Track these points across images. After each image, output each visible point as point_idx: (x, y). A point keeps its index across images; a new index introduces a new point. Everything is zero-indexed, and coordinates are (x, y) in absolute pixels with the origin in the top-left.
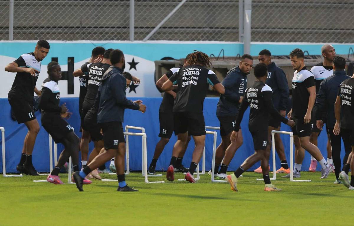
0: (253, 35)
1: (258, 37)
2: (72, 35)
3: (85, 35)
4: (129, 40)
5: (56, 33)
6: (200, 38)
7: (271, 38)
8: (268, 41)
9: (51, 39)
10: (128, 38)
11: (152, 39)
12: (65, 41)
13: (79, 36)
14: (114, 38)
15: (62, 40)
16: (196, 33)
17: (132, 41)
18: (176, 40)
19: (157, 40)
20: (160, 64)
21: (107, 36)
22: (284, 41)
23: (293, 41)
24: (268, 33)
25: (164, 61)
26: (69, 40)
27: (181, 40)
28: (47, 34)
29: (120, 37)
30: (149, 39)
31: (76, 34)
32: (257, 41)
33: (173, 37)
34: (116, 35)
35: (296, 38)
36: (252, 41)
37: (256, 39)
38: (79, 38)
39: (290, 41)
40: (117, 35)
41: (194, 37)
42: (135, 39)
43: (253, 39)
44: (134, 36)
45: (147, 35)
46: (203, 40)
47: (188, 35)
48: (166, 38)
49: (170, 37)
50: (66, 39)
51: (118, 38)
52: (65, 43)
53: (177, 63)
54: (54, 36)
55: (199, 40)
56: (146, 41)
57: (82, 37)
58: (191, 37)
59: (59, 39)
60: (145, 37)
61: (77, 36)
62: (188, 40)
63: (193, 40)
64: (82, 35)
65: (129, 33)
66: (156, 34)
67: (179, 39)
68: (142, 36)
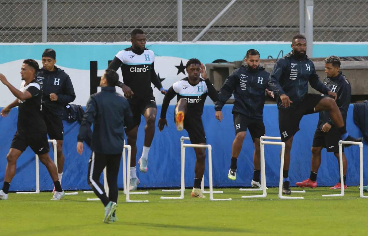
0: (315, 34)
1: (321, 35)
2: (113, 36)
3: (127, 35)
4: (177, 40)
5: (95, 34)
6: (257, 38)
7: (335, 37)
8: (332, 40)
9: (89, 41)
10: (176, 39)
11: (202, 39)
12: (105, 42)
13: (120, 37)
14: (160, 39)
15: (102, 42)
16: (252, 32)
17: (180, 42)
18: (229, 40)
19: (208, 40)
20: (212, 68)
21: (152, 37)
22: (351, 41)
23: (361, 40)
24: (332, 32)
25: (217, 64)
26: (109, 42)
27: (234, 40)
28: (84, 35)
29: (166, 38)
30: (198, 40)
31: (117, 35)
32: (320, 40)
33: (226, 37)
34: (162, 35)
35: (364, 37)
36: (314, 41)
37: (318, 39)
38: (120, 39)
39: (357, 41)
40: (164, 35)
41: (249, 36)
42: (184, 40)
43: (316, 39)
44: (183, 36)
45: (197, 35)
46: (260, 40)
47: (242, 35)
48: (218, 38)
49: (223, 37)
50: (106, 40)
51: (164, 38)
52: (105, 45)
53: (231, 66)
54: (92, 37)
55: (255, 40)
56: (195, 42)
57: (124, 38)
58: (246, 37)
59: (98, 41)
60: (194, 37)
61: (119, 36)
62: (242, 40)
63: (249, 40)
64: (124, 35)
65: (176, 33)
66: (207, 34)
67: (233, 39)
68: (190, 36)
